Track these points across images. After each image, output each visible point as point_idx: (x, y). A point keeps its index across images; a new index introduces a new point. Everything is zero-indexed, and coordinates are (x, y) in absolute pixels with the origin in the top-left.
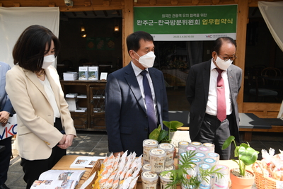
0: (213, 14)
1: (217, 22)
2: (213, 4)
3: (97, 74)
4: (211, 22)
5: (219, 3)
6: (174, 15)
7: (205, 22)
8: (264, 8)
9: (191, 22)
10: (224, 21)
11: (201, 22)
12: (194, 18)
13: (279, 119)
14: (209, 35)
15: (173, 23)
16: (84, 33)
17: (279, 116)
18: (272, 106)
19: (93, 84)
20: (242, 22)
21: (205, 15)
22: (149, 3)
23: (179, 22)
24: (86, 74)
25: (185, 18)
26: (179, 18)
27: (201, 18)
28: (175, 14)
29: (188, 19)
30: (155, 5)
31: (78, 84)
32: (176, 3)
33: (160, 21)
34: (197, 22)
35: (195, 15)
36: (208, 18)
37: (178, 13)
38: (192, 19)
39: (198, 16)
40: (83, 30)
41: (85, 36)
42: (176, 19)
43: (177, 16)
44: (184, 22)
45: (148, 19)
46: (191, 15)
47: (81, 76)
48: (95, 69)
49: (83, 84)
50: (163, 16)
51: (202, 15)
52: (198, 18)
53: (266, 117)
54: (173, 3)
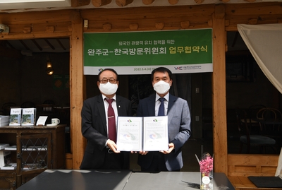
0: (182, 40)
1: (188, 50)
2: (181, 28)
3: (32, 118)
4: (180, 50)
5: (189, 27)
6: (133, 43)
7: (173, 51)
8: (245, 32)
9: (155, 50)
10: (197, 49)
11: (168, 50)
12: (159, 46)
13: (278, 178)
14: (179, 66)
15: (132, 52)
16: (50, 70)
17: (277, 174)
18: (266, 159)
19: (26, 131)
20: (219, 49)
21: (172, 42)
22: (102, 28)
23: (140, 51)
24: (19, 117)
25: (148, 46)
26: (140, 46)
27: (167, 46)
28: (135, 41)
29: (151, 46)
30: (110, 30)
31: (6, 132)
32: (136, 27)
33: (116, 50)
34: (163, 51)
35: (159, 42)
36: (176, 45)
37: (139, 40)
38: (156, 46)
39: (164, 43)
40: (49, 66)
41: (51, 73)
42: (136, 47)
43: (137, 43)
44: (147, 51)
45: (101, 48)
46: (155, 43)
47: (12, 121)
48: (30, 111)
49: (12, 132)
50: (121, 44)
51: (168, 42)
52: (163, 46)
53: (260, 175)
54: (131, 27)
